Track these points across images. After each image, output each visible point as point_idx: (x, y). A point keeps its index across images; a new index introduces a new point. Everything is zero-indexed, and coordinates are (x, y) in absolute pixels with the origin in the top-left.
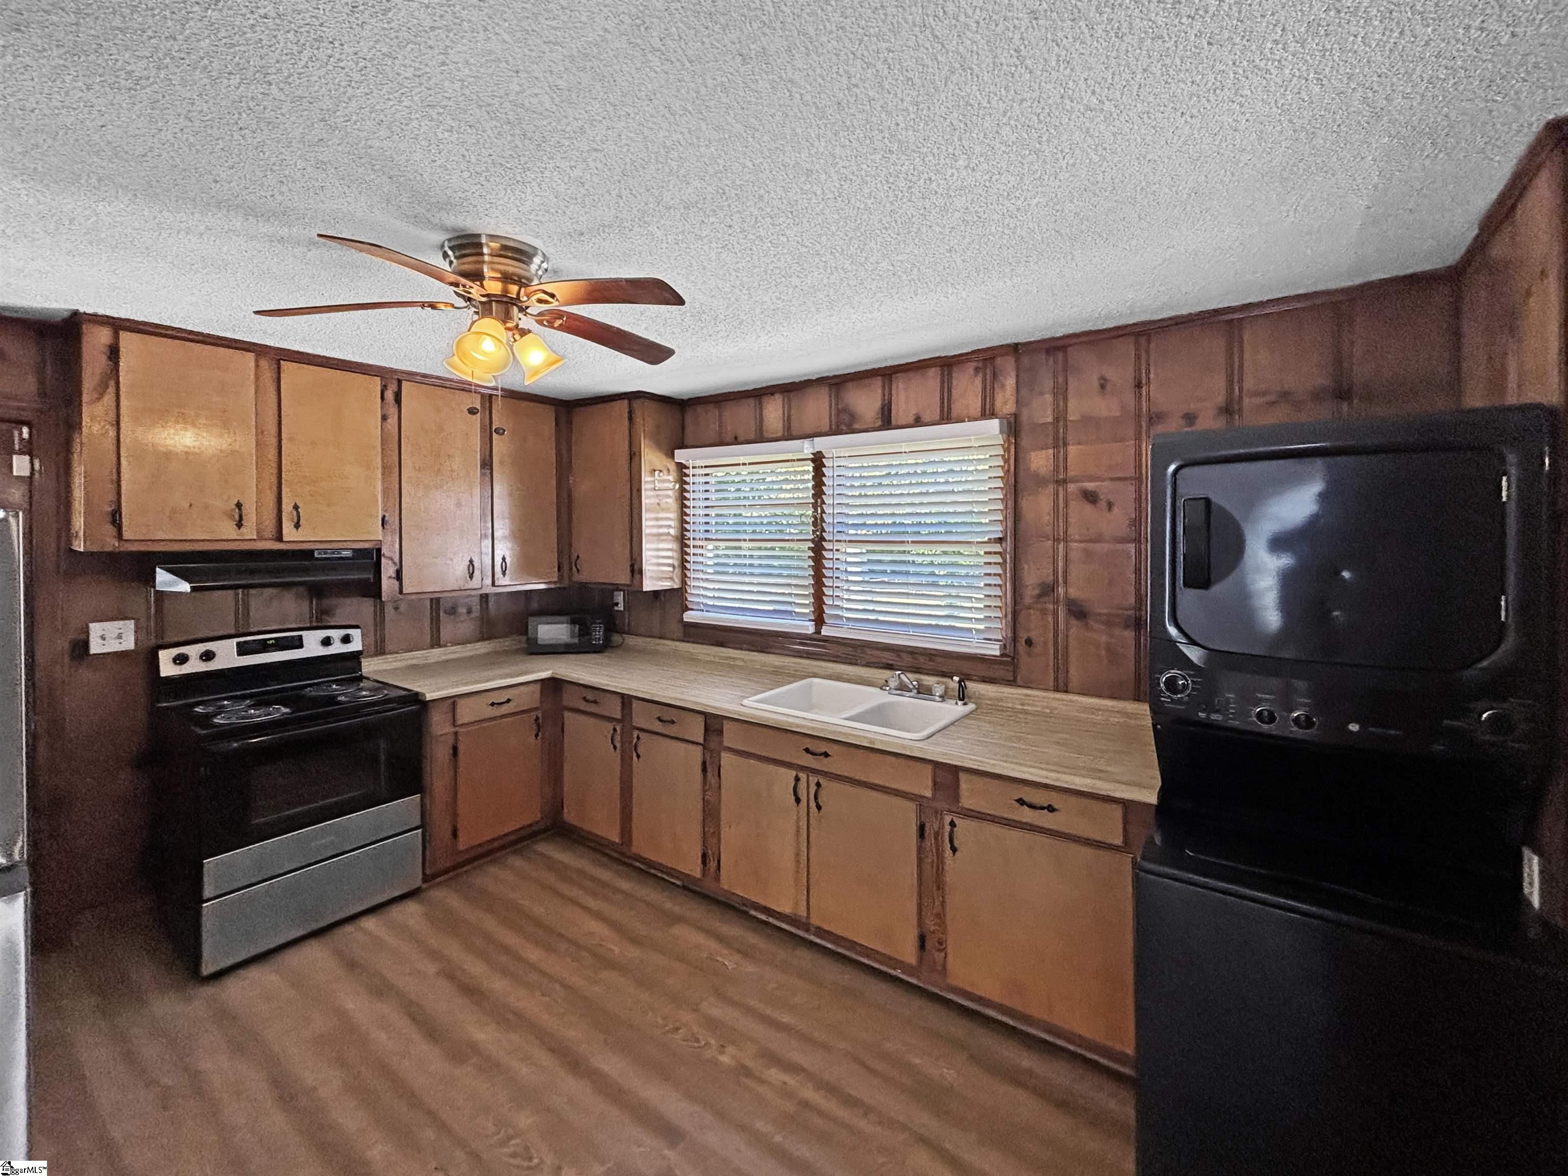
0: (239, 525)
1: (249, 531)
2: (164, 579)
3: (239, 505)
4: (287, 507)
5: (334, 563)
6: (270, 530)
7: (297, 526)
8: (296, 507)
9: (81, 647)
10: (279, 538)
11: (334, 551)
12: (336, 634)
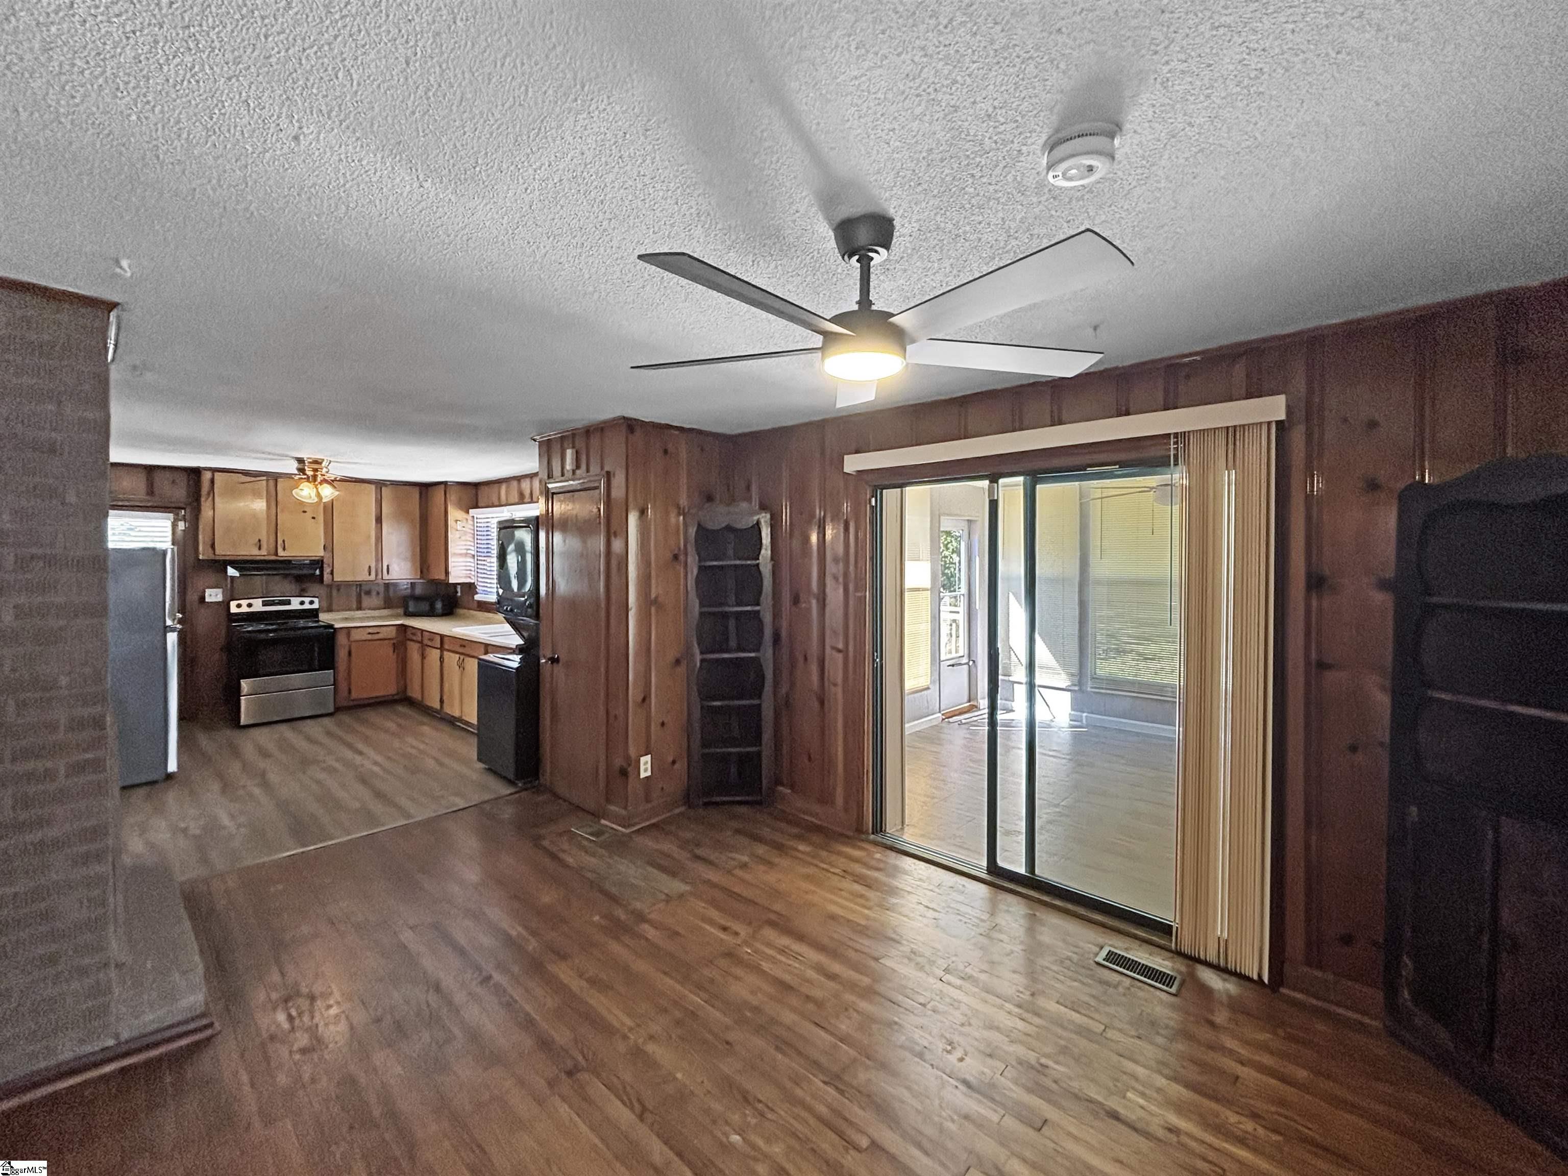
0: (260, 548)
1: (264, 552)
2: (231, 571)
3: (260, 541)
4: (280, 542)
5: (301, 566)
6: (273, 551)
7: (284, 549)
8: (284, 541)
9: (202, 599)
10: (276, 554)
11: (300, 561)
12: (307, 600)
